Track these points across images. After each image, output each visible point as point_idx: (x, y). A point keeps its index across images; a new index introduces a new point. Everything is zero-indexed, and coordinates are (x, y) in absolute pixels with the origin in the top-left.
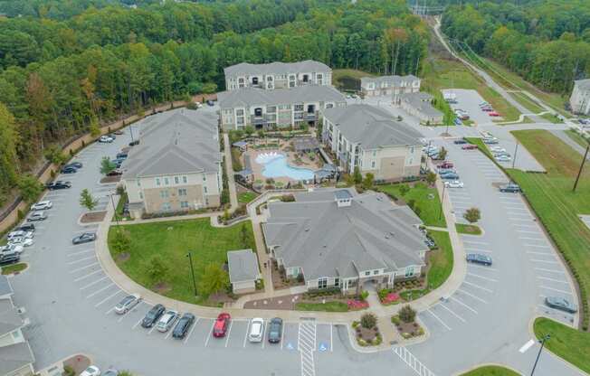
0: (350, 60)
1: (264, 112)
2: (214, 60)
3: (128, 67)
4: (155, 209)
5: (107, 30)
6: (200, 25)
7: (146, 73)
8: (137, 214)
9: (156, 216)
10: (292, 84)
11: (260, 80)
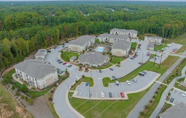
0: (154, 32)
1: (108, 39)
2: (110, 27)
3: (87, 26)
4: (73, 50)
5: (93, 17)
6: (119, 18)
7: (90, 28)
8: (69, 50)
9: (72, 51)
10: (125, 35)
11: (118, 33)
